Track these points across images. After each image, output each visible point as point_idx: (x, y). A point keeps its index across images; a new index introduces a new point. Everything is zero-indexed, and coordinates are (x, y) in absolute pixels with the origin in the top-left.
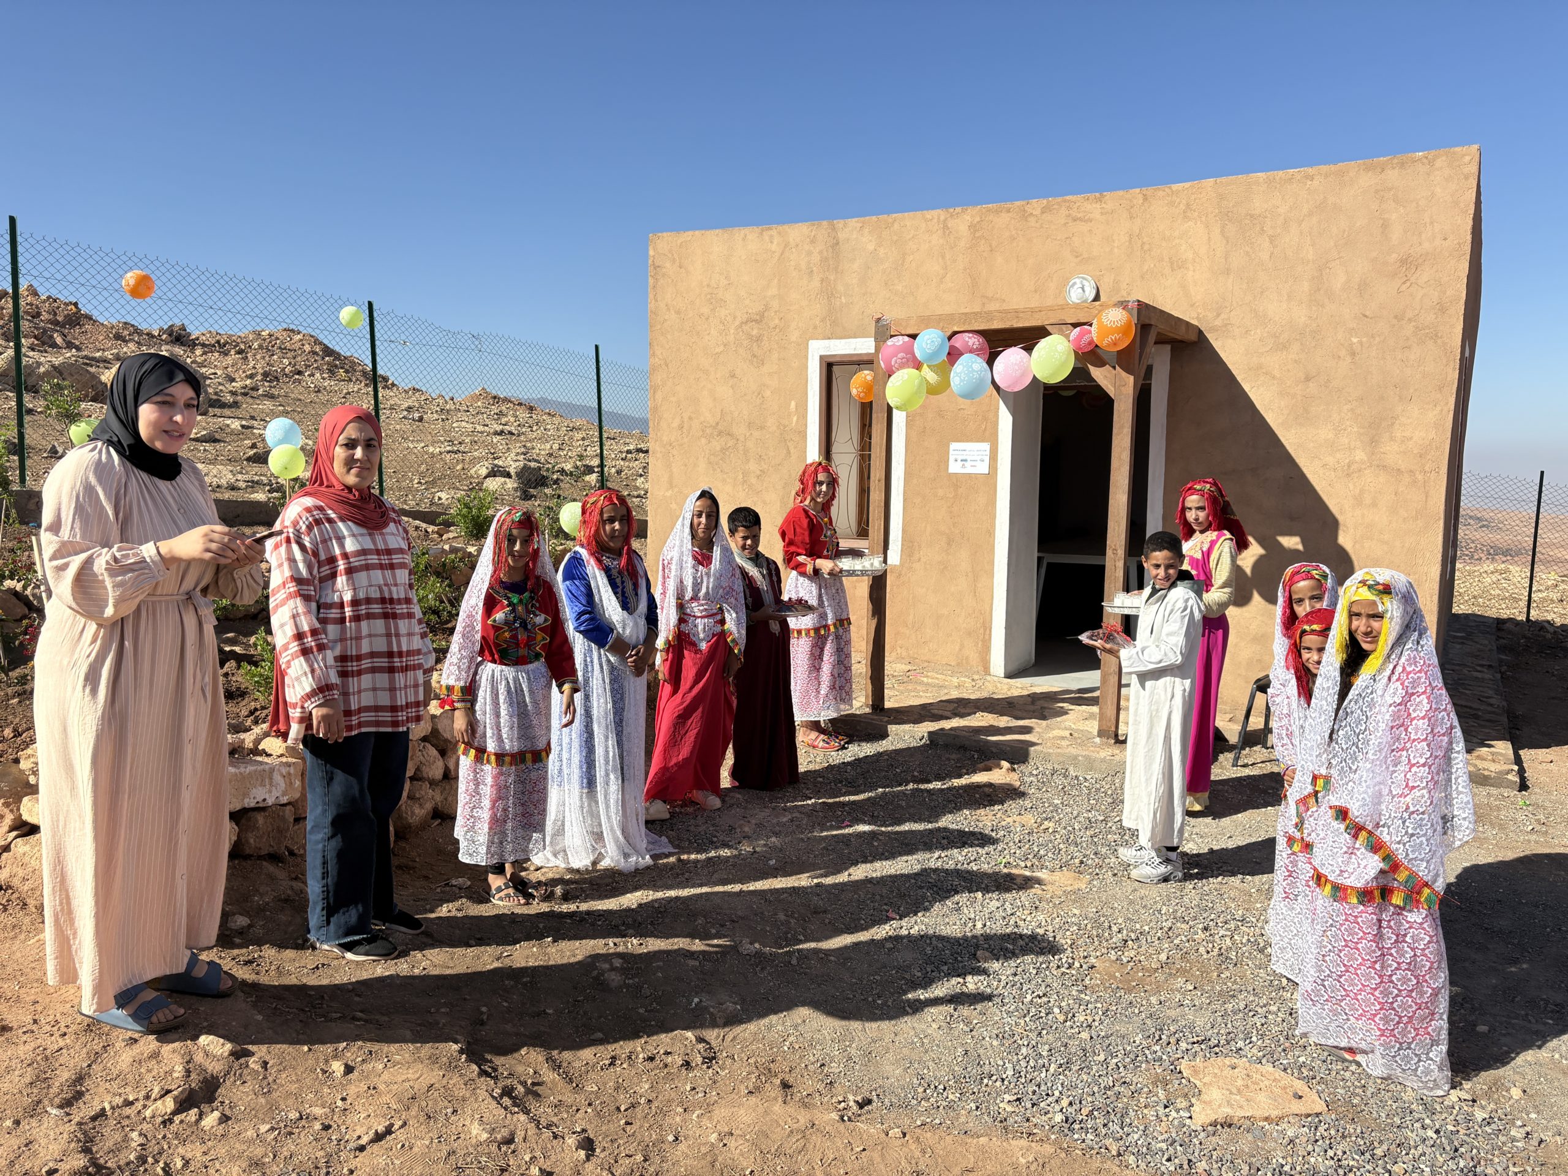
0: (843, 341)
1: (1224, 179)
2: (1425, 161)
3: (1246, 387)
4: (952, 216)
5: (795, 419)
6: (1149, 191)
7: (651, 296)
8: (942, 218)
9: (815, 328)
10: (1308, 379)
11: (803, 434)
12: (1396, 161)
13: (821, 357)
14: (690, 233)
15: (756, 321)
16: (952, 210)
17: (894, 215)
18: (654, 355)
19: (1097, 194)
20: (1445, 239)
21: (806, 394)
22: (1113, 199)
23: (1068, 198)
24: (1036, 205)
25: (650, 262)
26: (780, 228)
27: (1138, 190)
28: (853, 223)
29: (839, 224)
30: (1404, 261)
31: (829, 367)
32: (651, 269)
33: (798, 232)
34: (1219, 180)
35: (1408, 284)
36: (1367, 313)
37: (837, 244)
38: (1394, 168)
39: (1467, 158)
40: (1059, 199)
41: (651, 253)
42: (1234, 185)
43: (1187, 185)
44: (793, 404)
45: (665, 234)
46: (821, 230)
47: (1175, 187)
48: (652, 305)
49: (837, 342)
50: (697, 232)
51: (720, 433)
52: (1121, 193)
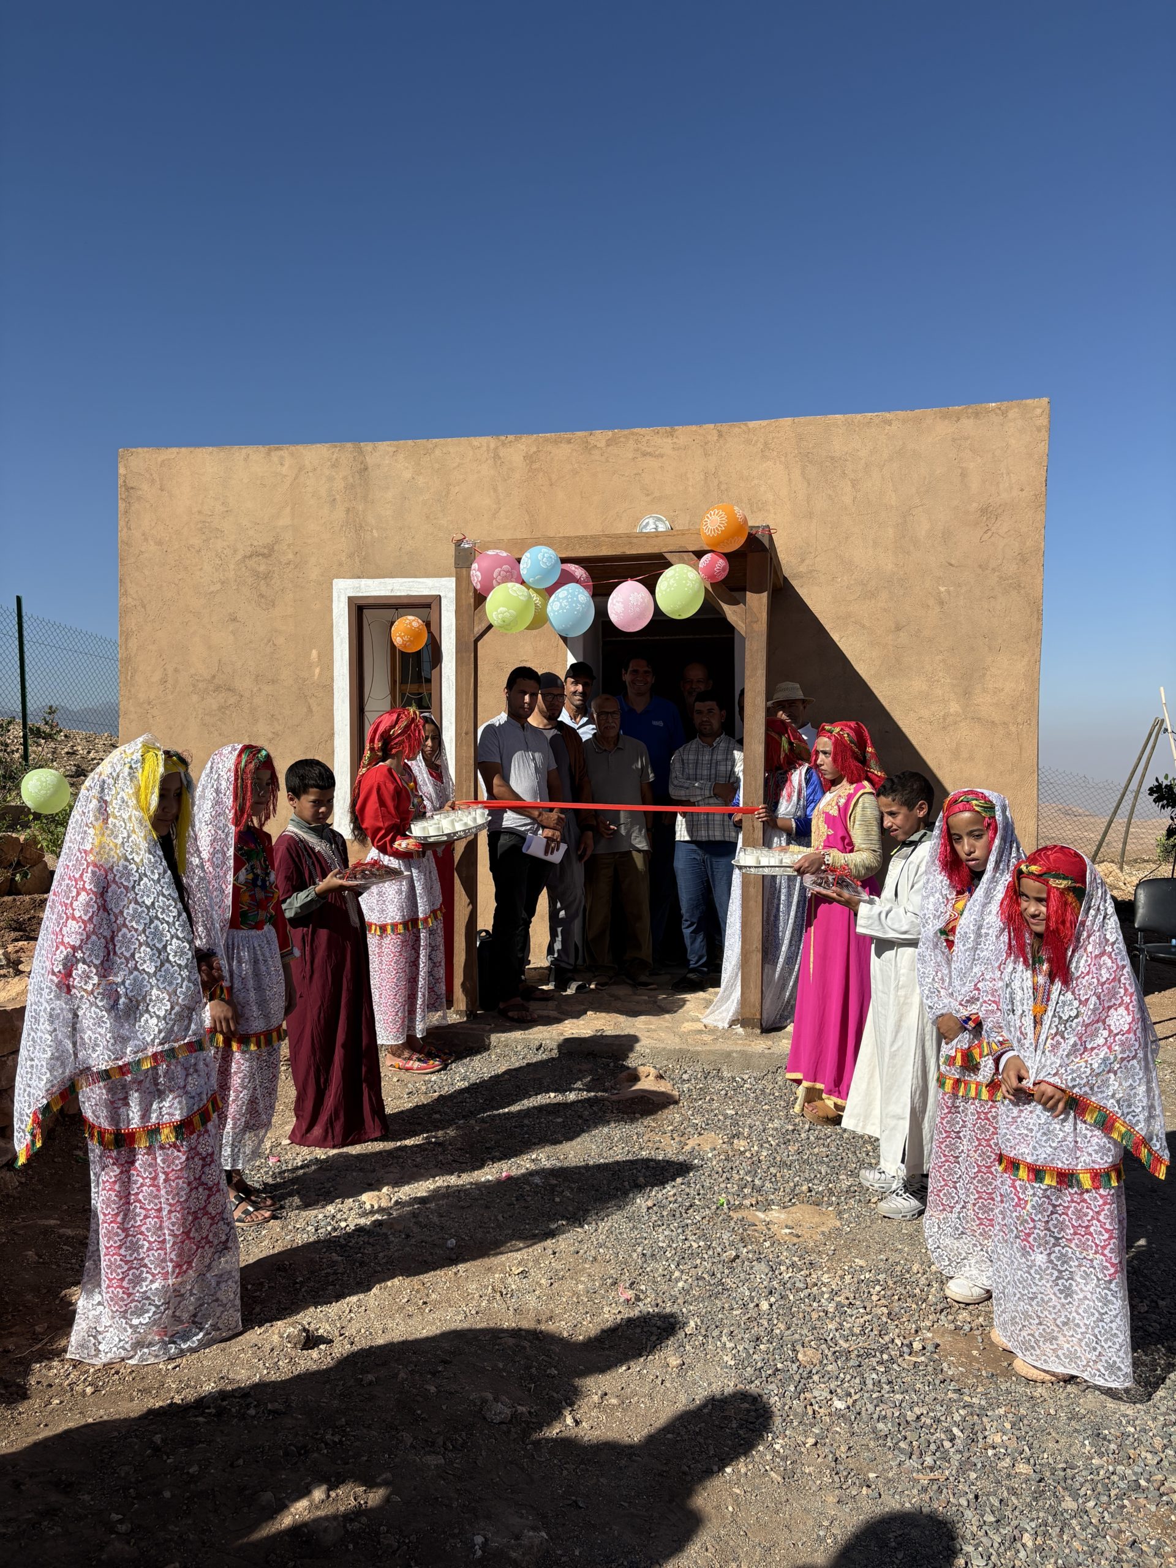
0: (377, 581)
1: (802, 419)
2: (998, 411)
3: (835, 637)
4: (503, 444)
5: (317, 671)
6: (724, 427)
7: (122, 523)
8: (492, 446)
9: (341, 565)
10: (898, 628)
11: (328, 689)
12: (970, 411)
13: (350, 598)
14: (175, 450)
15: (263, 555)
16: (503, 438)
17: (435, 441)
18: (126, 594)
19: (668, 428)
20: (1022, 490)
21: (332, 641)
22: (685, 434)
23: (636, 430)
24: (600, 437)
25: (120, 482)
26: (292, 448)
27: (712, 426)
28: (385, 446)
29: (367, 447)
30: (984, 511)
31: (359, 609)
32: (121, 491)
33: (314, 454)
34: (797, 419)
35: (990, 533)
36: (953, 562)
37: (366, 469)
38: (969, 418)
39: (1039, 411)
40: (626, 432)
41: (122, 471)
42: (812, 425)
43: (764, 423)
44: (314, 653)
45: (140, 450)
46: (345, 453)
47: (752, 424)
48: (123, 534)
49: (370, 582)
50: (183, 449)
51: (217, 689)
52: (694, 428)
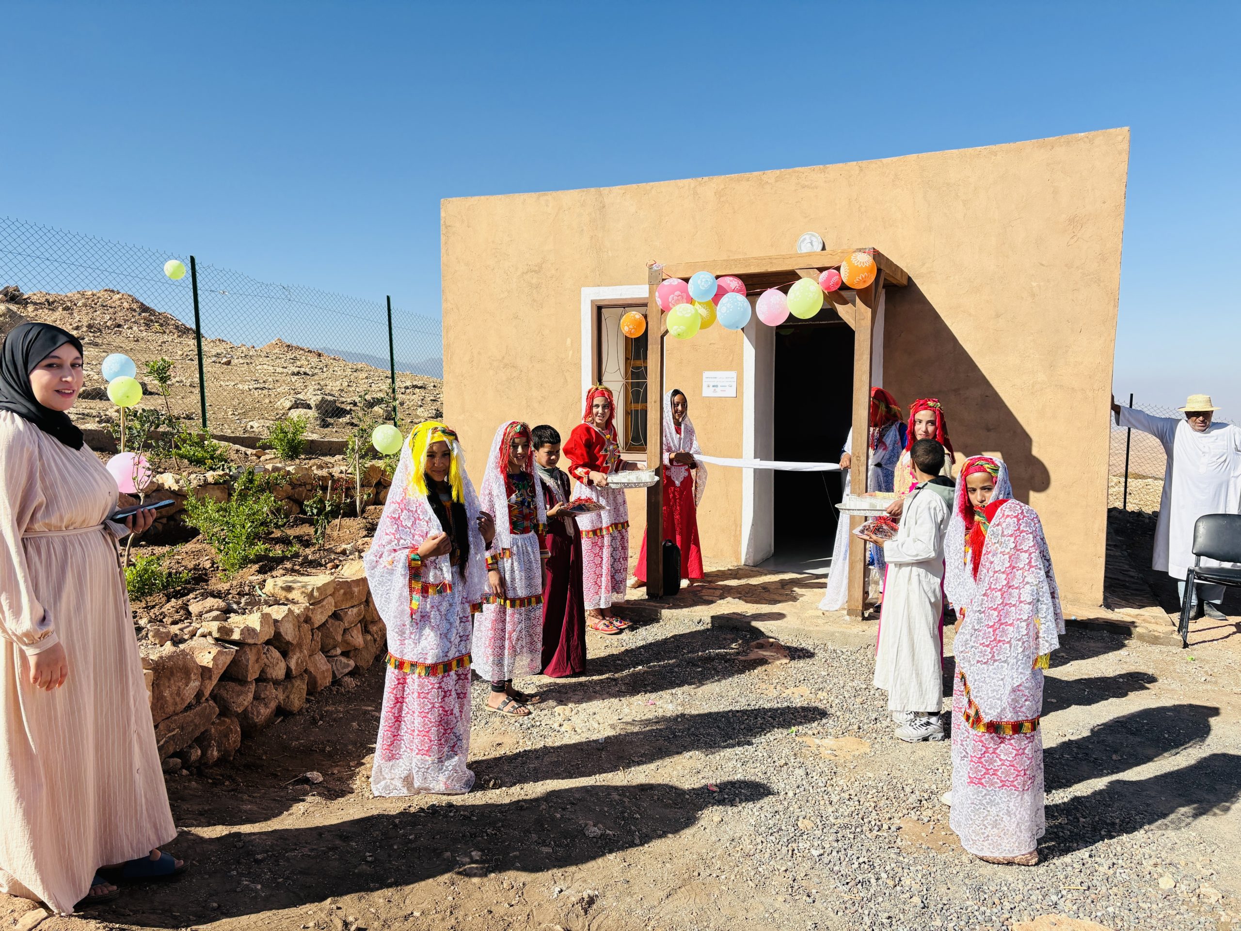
0: (611, 288)
1: (924, 155)
2: (1086, 139)
3: (948, 323)
4: (700, 184)
5: (571, 352)
6: (863, 164)
7: (443, 251)
8: (692, 186)
9: (586, 277)
10: (998, 316)
11: (578, 366)
12: (1063, 140)
13: (592, 301)
14: (477, 198)
15: (535, 271)
16: (700, 179)
17: (651, 184)
18: (446, 300)
19: (821, 166)
20: (1104, 203)
21: (580, 332)
22: (834, 170)
23: (797, 169)
24: (771, 175)
25: (442, 222)
26: (554, 193)
27: (854, 163)
28: (617, 190)
29: (605, 190)
30: (1072, 221)
31: (599, 309)
32: (443, 228)
33: (569, 197)
34: (920, 155)
35: (1075, 239)
36: (1044, 263)
37: (604, 207)
38: (1061, 146)
39: (1120, 138)
40: (790, 170)
41: (443, 214)
42: (931, 159)
43: (895, 159)
44: (569, 341)
45: (454, 199)
46: (589, 195)
47: (885, 160)
48: (444, 259)
49: (606, 288)
50: (482, 197)
51: (506, 366)
52: (841, 165)
